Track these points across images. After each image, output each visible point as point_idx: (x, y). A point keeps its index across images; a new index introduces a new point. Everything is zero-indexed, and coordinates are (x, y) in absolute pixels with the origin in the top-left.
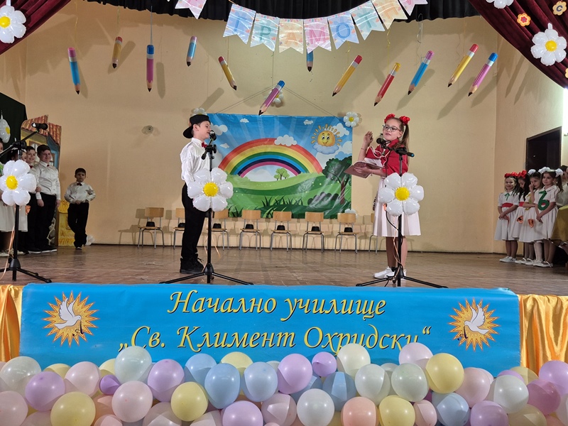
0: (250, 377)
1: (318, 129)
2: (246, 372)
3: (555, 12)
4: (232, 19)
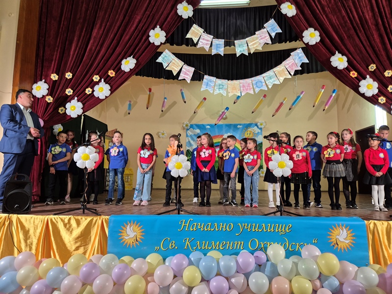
0: (222, 263)
2: (220, 261)
3: (370, 70)
4: (205, 82)
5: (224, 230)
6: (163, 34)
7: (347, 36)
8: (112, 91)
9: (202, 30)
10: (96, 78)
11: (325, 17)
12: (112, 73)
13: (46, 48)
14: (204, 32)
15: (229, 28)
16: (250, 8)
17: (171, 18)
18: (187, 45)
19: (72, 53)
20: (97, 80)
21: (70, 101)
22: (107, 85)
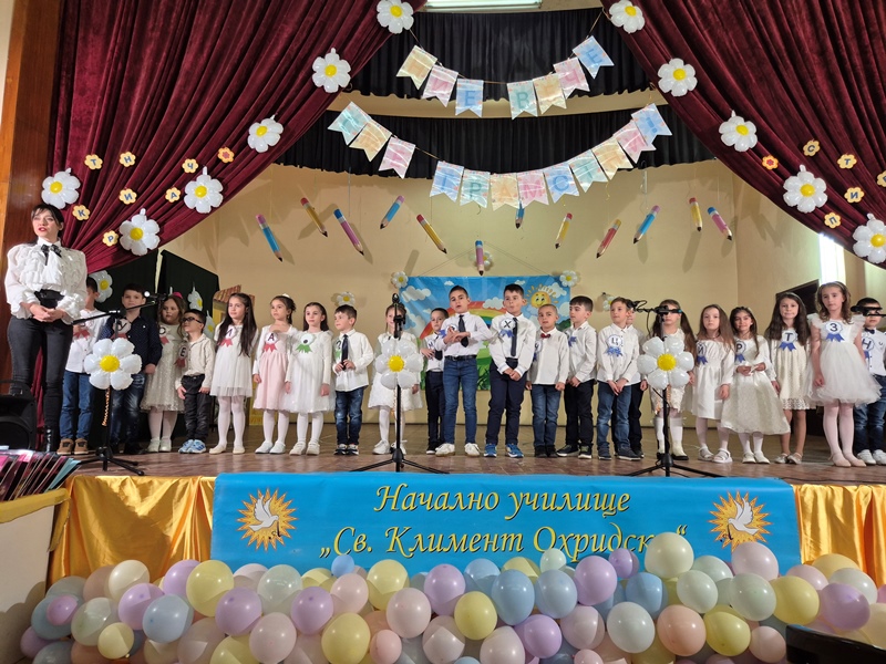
3: (807, 153)
4: (438, 177)
5: (478, 508)
6: (345, 66)
7: (755, 77)
8: (227, 194)
9: (433, 60)
10: (190, 165)
11: (707, 36)
12: (226, 155)
13: (75, 96)
14: (437, 63)
15: (496, 57)
16: (543, 13)
17: (364, 32)
18: (401, 96)
19: (134, 108)
20: (193, 171)
21: (129, 218)
22: (216, 182)
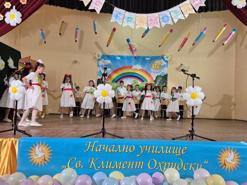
0: (123, 184)
1: (152, 62)
4: (114, 14)
5: (127, 152)
12: (23, 1)
